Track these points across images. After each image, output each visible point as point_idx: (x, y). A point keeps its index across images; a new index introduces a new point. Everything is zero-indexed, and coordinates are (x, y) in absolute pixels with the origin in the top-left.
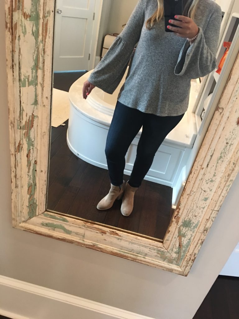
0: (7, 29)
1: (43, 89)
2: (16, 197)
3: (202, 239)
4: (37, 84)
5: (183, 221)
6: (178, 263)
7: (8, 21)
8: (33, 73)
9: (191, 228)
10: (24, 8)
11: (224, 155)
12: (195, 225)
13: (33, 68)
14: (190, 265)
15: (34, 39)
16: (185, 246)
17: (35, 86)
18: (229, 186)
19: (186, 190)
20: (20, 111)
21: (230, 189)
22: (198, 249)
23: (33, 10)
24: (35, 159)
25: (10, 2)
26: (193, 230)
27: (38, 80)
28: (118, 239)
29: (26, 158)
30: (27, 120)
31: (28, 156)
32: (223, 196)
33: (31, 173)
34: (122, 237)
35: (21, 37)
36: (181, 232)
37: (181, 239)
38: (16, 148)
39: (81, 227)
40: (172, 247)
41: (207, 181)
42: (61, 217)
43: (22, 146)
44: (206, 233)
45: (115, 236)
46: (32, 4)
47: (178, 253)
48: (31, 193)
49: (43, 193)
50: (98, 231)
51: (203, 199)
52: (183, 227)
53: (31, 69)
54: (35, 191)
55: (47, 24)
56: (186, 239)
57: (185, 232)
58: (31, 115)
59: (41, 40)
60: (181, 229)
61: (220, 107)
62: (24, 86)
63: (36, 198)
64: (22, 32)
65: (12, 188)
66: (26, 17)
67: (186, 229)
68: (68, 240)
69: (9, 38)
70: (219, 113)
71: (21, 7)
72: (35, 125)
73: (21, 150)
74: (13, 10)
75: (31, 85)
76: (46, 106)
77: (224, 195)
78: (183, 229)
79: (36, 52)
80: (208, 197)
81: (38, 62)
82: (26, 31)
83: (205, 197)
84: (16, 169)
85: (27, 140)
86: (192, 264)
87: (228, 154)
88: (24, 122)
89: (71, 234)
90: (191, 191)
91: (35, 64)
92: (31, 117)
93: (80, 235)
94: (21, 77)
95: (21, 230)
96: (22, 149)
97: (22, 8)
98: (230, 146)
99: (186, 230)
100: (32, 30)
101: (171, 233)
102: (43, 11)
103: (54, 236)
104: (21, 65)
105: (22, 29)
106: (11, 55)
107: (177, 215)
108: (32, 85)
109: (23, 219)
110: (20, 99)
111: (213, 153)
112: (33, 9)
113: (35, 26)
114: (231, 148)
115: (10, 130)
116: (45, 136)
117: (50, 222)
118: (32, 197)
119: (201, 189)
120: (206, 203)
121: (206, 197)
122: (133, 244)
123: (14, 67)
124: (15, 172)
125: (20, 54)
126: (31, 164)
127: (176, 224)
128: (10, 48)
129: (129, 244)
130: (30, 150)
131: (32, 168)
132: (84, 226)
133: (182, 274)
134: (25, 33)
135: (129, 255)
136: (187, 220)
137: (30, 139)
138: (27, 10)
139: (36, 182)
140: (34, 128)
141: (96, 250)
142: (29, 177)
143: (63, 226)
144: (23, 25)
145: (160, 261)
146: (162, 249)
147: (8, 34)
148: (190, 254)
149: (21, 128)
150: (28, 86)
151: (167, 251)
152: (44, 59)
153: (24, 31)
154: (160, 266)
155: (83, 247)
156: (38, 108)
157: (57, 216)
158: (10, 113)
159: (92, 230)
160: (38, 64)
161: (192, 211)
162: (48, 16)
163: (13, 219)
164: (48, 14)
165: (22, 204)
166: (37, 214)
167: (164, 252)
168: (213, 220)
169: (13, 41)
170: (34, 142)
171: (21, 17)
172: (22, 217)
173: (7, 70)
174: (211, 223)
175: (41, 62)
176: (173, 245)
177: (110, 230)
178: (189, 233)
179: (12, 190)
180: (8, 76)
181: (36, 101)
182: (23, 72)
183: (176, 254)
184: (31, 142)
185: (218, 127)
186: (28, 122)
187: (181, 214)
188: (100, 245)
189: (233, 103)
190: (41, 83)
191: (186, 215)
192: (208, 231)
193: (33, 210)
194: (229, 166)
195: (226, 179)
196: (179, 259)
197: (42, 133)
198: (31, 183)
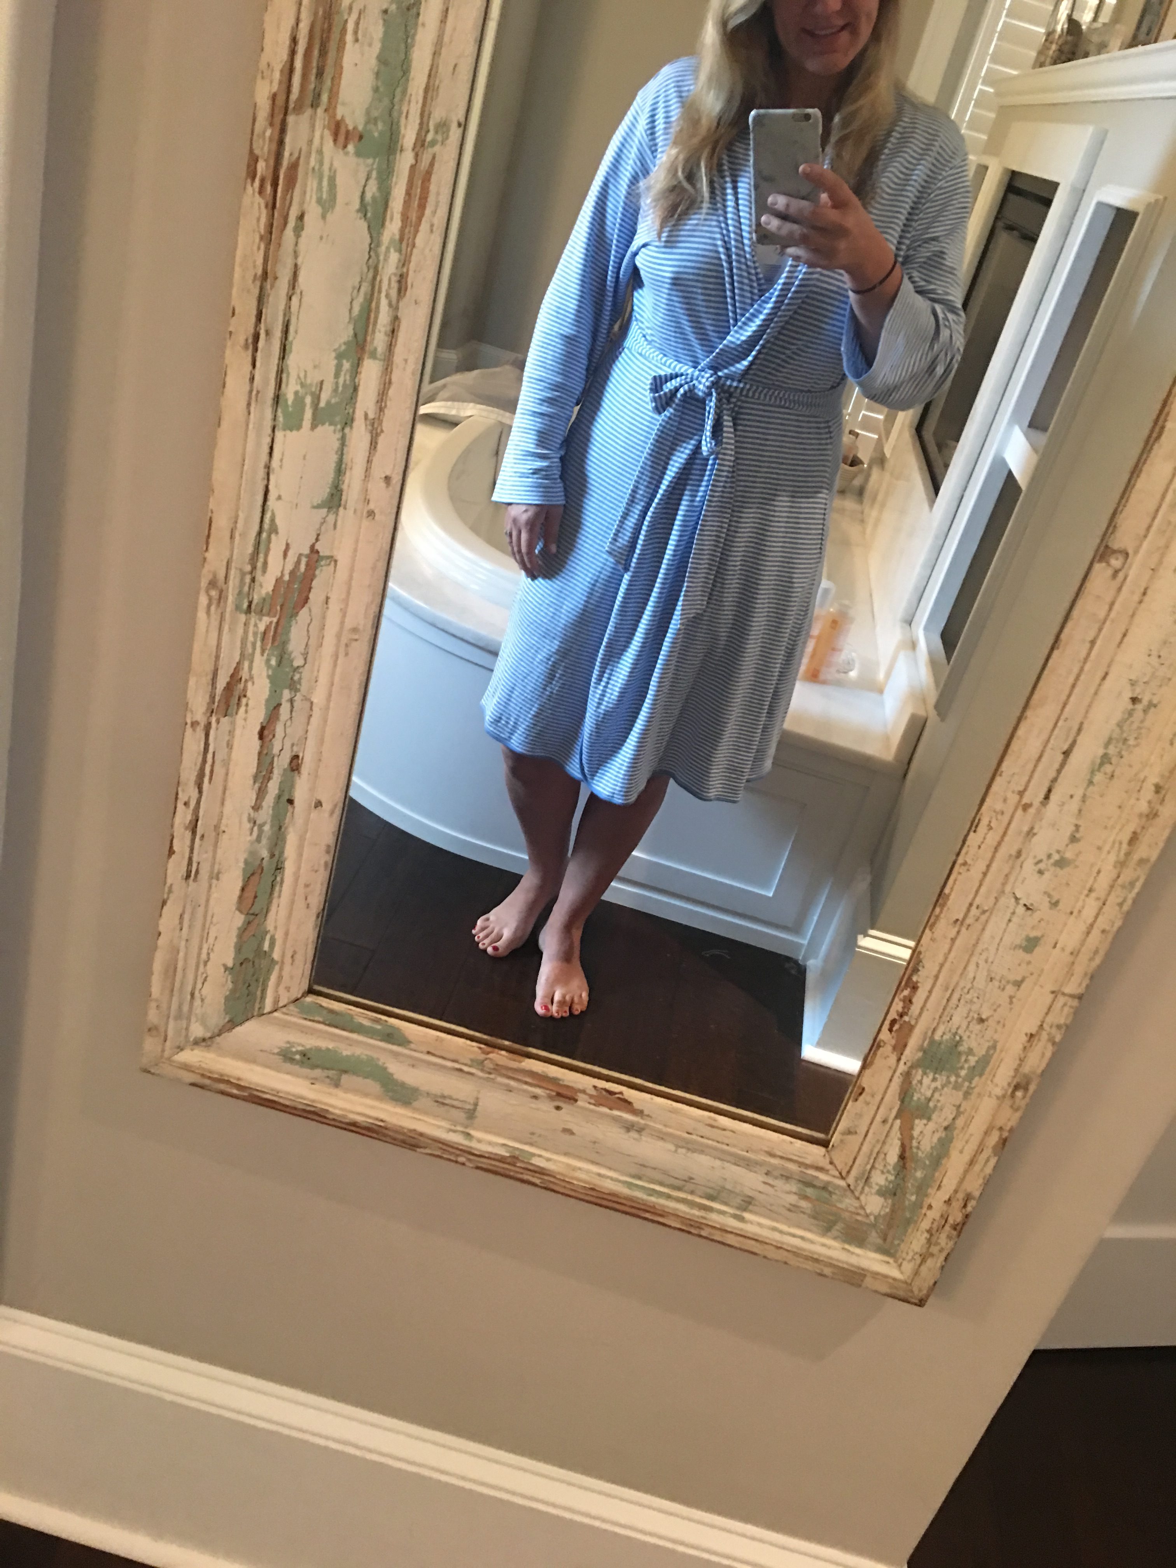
0: (253, 179)
1: (376, 443)
2: (181, 923)
3: (1001, 1129)
4: (352, 420)
5: (925, 1044)
6: (889, 1239)
7: (264, 148)
8: (342, 373)
9: (958, 1076)
10: (340, 100)
11: (1120, 752)
12: (977, 1062)
13: (345, 351)
14: (941, 1250)
15: (366, 229)
16: (927, 1162)
17: (343, 429)
18: (1132, 884)
19: (950, 903)
20: (260, 533)
21: (1134, 901)
22: (982, 1175)
23: (375, 113)
24: (295, 749)
25: (282, 71)
26: (967, 1084)
27: (358, 405)
28: (629, 1127)
29: (256, 743)
30: (282, 575)
31: (266, 732)
32: (1103, 931)
33: (265, 815)
34: (648, 1116)
35: (308, 219)
36: (913, 1096)
37: (912, 1128)
38: (217, 699)
39: (466, 1069)
40: (869, 1167)
41: (1040, 861)
42: (377, 1021)
43: (245, 689)
44: (1024, 1097)
45: (616, 1113)
46: (376, 90)
47: (892, 1192)
48: (253, 904)
49: (308, 906)
50: (538, 1091)
51: (1018, 941)
52: (925, 1073)
53: (333, 355)
54: (276, 894)
55: (428, 174)
56: (931, 1126)
57: (929, 1094)
58: (307, 551)
59: (397, 237)
60: (914, 1082)
61: (1116, 546)
62: (294, 425)
63: (276, 928)
64: (314, 198)
65: (169, 881)
66: (341, 138)
67: (934, 1080)
68: (396, 1132)
70: (1110, 572)
71: (325, 97)
72: (316, 596)
73: (239, 705)
74: (291, 105)
75: (323, 424)
76: (377, 517)
77: (1107, 928)
78: (920, 1082)
79: (365, 287)
81: (367, 326)
82: (333, 198)
83: (1027, 936)
84: (200, 792)
85: (273, 662)
86: (951, 1244)
87: (1135, 746)
88: (267, 584)
89: (415, 1104)
90: (971, 905)
91: (355, 335)
92: (304, 561)
93: (453, 1106)
94: (284, 386)
95: (179, 1080)
96: (244, 701)
97: (330, 98)
98: (1145, 711)
99: (938, 1084)
100: (363, 193)
101: (869, 1099)
102: (418, 121)
103: (331, 1109)
104: (290, 338)
105: (320, 188)
106: (256, 293)
107: (901, 1015)
108: (330, 424)
109: (197, 1030)
110: (268, 480)
111: (1074, 742)
112: (376, 109)
113: (377, 179)
114: (1147, 723)
115: (202, 614)
116: (354, 644)
117: (324, 1044)
118: (255, 924)
119: (1013, 900)
120: (1029, 963)
121: (1032, 935)
122: (694, 1151)
123: (261, 344)
124: (193, 804)
125: (294, 288)
126: (276, 771)
127: (893, 1058)
128: (254, 263)
129: (676, 1151)
130: (279, 705)
131: (273, 787)
132: (480, 1064)
133: (901, 1293)
134: (327, 204)
135: (672, 1205)
136: (945, 1037)
137: (286, 656)
138: (353, 112)
139: (282, 853)
140: (310, 610)
141: (523, 1181)
142: (256, 829)
143: (380, 1063)
144: (326, 173)
145: (808, 1235)
146: (823, 1176)
147: (252, 203)
148: (947, 1198)
149: (253, 606)
150: (310, 426)
151: (842, 1183)
152: (396, 319)
153: (324, 196)
154: (807, 1258)
155: (463, 1164)
156: (339, 523)
157: (362, 1017)
158: (211, 540)
159: (512, 1083)
160: (369, 338)
161: (969, 997)
162: (440, 143)
163: (150, 1030)
164: (440, 132)
165: (204, 956)
166: (268, 1007)
167: (830, 1189)
168: (1058, 1038)
169: (271, 233)
170: (301, 673)
171: (322, 138)
172: (193, 1019)
173: (228, 352)
174: (1048, 1054)
175: (383, 329)
176: (874, 1155)
177: (595, 1087)
178: (948, 1099)
179: (166, 890)
180: (229, 380)
181: (334, 492)
182: (299, 367)
183: (885, 1199)
184: (287, 670)
185: (1100, 629)
186: (289, 582)
187: (918, 1011)
188: (540, 1155)
189: (1168, 534)
190: (371, 416)
191: (941, 1017)
192: (1032, 1087)
193: (251, 988)
194: (1138, 799)
195: (1123, 853)
196: (897, 1221)
197: (345, 633)
198: (262, 860)
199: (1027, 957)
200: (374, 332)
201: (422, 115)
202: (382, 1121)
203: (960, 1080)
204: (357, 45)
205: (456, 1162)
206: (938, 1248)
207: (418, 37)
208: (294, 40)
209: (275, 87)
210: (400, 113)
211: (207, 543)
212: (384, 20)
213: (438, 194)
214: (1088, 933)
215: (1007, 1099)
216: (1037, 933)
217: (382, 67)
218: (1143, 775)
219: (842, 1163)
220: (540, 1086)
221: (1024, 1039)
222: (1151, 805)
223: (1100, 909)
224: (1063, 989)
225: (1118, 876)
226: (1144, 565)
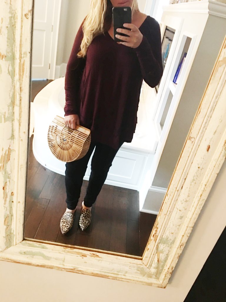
1: (20, 125)
3: (178, 254)
4: (14, 120)
5: (161, 239)
6: (157, 277)
8: (10, 110)
9: (168, 244)
11: (197, 178)
12: (172, 241)
13: (10, 105)
15: (10, 77)
16: (163, 261)
17: (12, 122)
18: (201, 204)
19: (163, 211)
22: (175, 263)
24: (12, 191)
26: (170, 246)
28: (99, 260)
30: (3, 155)
31: (4, 188)
33: (7, 204)
36: (159, 249)
37: (160, 255)
39: (61, 252)
40: (151, 263)
41: (182, 201)
42: (40, 245)
44: (182, 247)
45: (95, 258)
47: (157, 268)
48: (8, 224)
49: (20, 223)
51: (178, 217)
52: (161, 244)
53: (7, 106)
54: (12, 221)
55: (23, 65)
56: (164, 254)
57: (163, 248)
58: (8, 149)
59: (18, 79)
60: (159, 246)
61: (192, 136)
66: (1, 57)
67: (163, 245)
68: (47, 266)
70: (191, 142)
72: (11, 158)
75: (7, 121)
76: (23, 140)
77: (197, 213)
78: (161, 246)
79: (12, 90)
81: (14, 99)
82: (1, 71)
85: (4, 173)
86: (170, 277)
87: (200, 177)
89: (51, 260)
90: (168, 211)
91: (12, 101)
92: (7, 151)
93: (59, 260)
98: (201, 170)
100: (8, 69)
101: (150, 250)
103: (33, 263)
107: (155, 234)
108: (9, 121)
111: (187, 176)
112: (8, 50)
113: (11, 66)
114: (202, 172)
116: (22, 168)
117: (29, 250)
118: (9, 228)
119: (177, 209)
121: (181, 216)
122: (114, 264)
126: (8, 196)
127: (154, 242)
129: (109, 264)
130: (6, 182)
131: (8, 199)
132: (64, 251)
133: (160, 286)
135: (110, 275)
136: (165, 237)
137: (6, 172)
139: (12, 213)
140: (11, 161)
141: (77, 273)
142: (6, 209)
143: (42, 253)
145: (140, 277)
146: (142, 266)
148: (168, 268)
150: (4, 122)
151: (146, 267)
152: (20, 97)
154: (140, 282)
156: (15, 142)
157: (36, 244)
159: (72, 254)
160: (15, 102)
161: (169, 229)
162: (25, 57)
164: (25, 55)
166: (15, 244)
167: (143, 268)
168: (189, 235)
170: (11, 175)
174: (187, 239)
175: (18, 100)
176: (152, 261)
177: (90, 253)
178: (166, 249)
181: (12, 136)
183: (155, 269)
184: (7, 174)
185: (190, 154)
186: (5, 156)
187: (159, 232)
188: (80, 268)
189: (203, 134)
190: (18, 119)
191: (164, 233)
192: (184, 245)
193: (10, 240)
194: (201, 187)
195: (199, 198)
196: (158, 273)
197: (19, 166)
198: (8, 214)
199: (181, 220)
200: (16, 100)
201: (20, 51)
202: (44, 264)
205: (62, 270)
206: (167, 277)
207: (16, 33)
210: (15, 50)
212: (7, 29)
213: (27, 69)
214: (193, 214)
215: (179, 248)
216: (183, 215)
217: (9, 40)
218: (202, 182)
219: (145, 263)
220: (78, 254)
221: (181, 236)
222: (204, 189)
223: (195, 210)
224: (189, 226)
225: (198, 203)
226: (199, 140)
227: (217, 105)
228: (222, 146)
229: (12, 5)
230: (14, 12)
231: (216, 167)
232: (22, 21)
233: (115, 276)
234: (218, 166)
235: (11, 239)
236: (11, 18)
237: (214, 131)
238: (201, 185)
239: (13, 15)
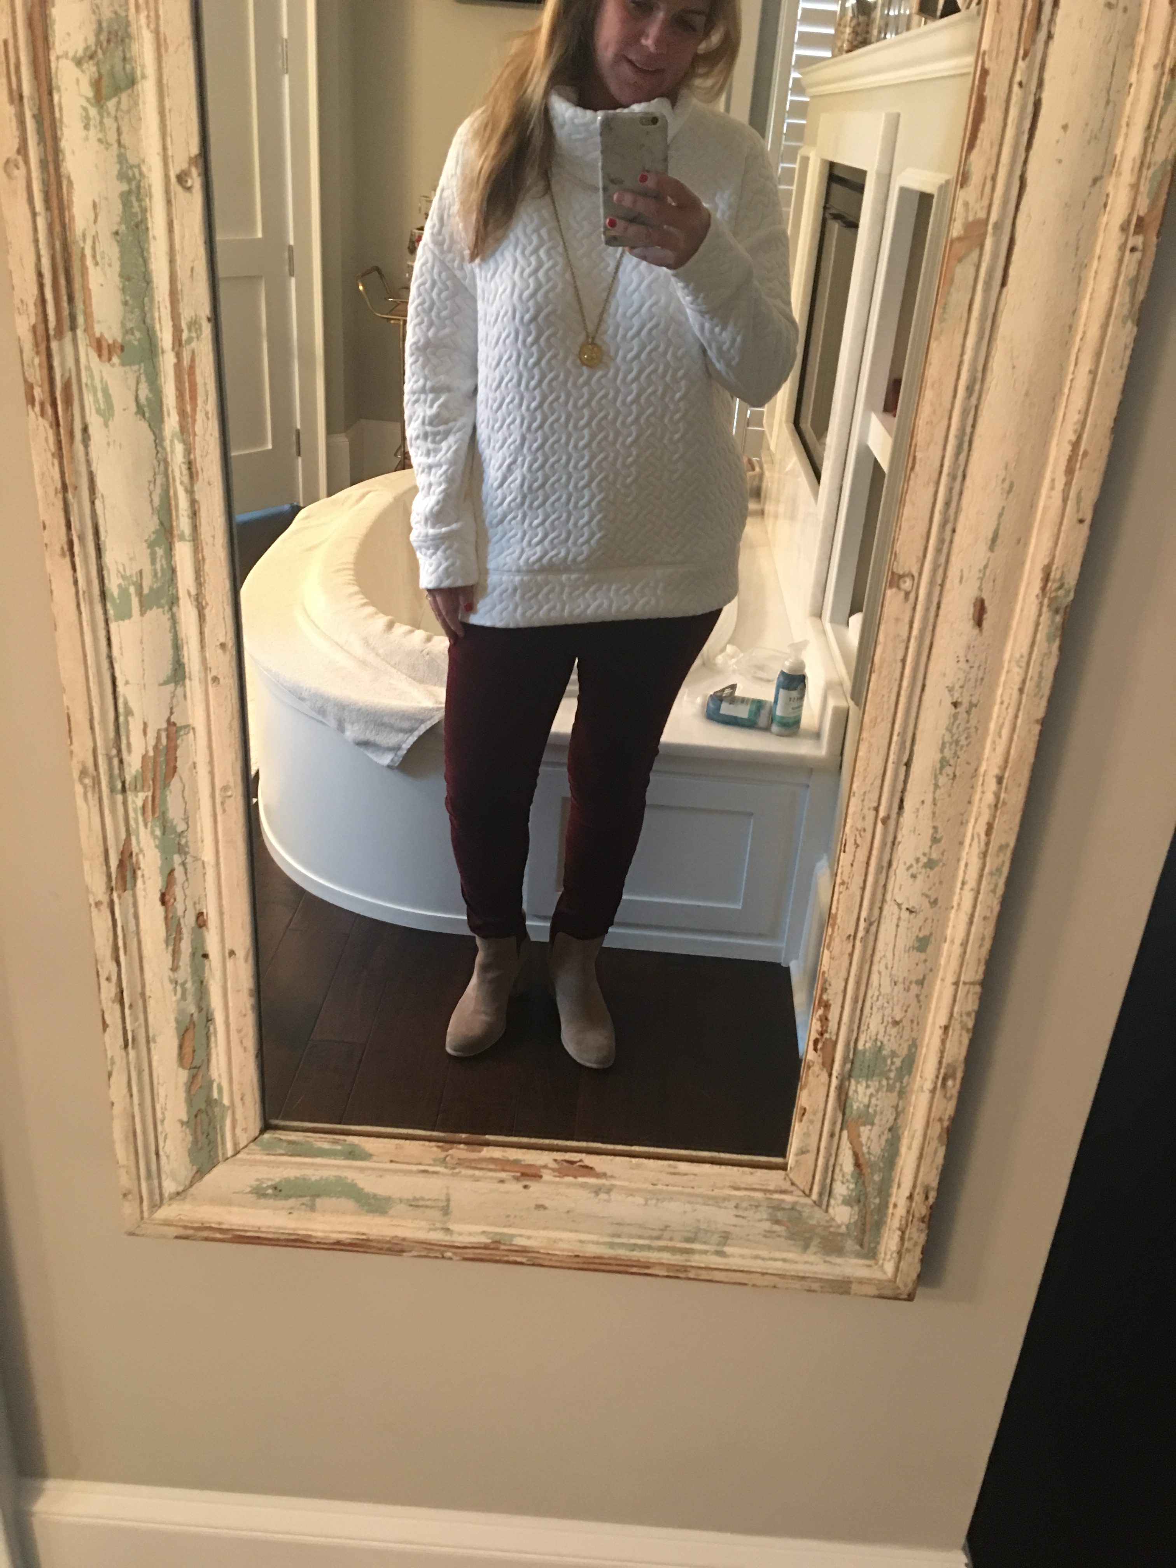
0: (33, 405)
1: (204, 616)
2: (130, 1088)
3: (941, 1120)
4: (178, 599)
5: (851, 1056)
6: (866, 1245)
7: (37, 375)
8: (158, 560)
9: (888, 1079)
10: (95, 319)
11: (955, 753)
12: (903, 1062)
13: (155, 540)
14: (916, 1244)
15: (147, 428)
16: (881, 1165)
17: (171, 609)
18: (999, 870)
19: (839, 921)
20: (117, 718)
21: (1006, 884)
22: (935, 1167)
23: (129, 325)
24: (198, 907)
25: (35, 304)
26: (898, 1085)
27: (180, 585)
28: (597, 1190)
29: (160, 910)
30: (147, 752)
31: (167, 898)
32: (985, 917)
33: (185, 972)
34: (612, 1177)
35: (91, 430)
36: (851, 1106)
37: (859, 1136)
38: (114, 876)
39: (431, 1169)
40: (828, 1181)
41: (911, 866)
42: (336, 1142)
43: (138, 862)
44: (954, 1086)
45: (581, 1180)
46: (125, 303)
47: (858, 1200)
48: (193, 1059)
49: (245, 1049)
50: (503, 1175)
51: (910, 944)
53: (145, 545)
54: (213, 1045)
55: (192, 367)
56: (876, 1130)
57: (866, 1101)
58: (165, 725)
59: (178, 429)
60: (851, 1093)
61: (901, 571)
62: (125, 615)
63: (220, 1076)
64: (94, 411)
65: (109, 1055)
66: (105, 352)
67: (868, 1087)
68: (379, 1241)
69: (46, 439)
70: (902, 594)
71: (80, 320)
72: (183, 764)
73: (135, 878)
74: (52, 332)
75: (151, 609)
76: (221, 680)
77: (988, 915)
78: (856, 1091)
79: (160, 480)
80: (931, 934)
81: (170, 514)
82: (110, 406)
83: (917, 937)
84: (118, 964)
85: (158, 832)
86: (924, 1236)
87: (968, 745)
88: (134, 763)
89: (391, 1212)
90: (858, 919)
91: (162, 523)
92: (164, 735)
93: (427, 1207)
94: (106, 581)
95: (164, 1236)
96: (139, 873)
97: (86, 320)
98: (968, 712)
99: (872, 1090)
100: (137, 396)
101: (812, 1117)
102: (171, 324)
103: (313, 1234)
104: (102, 538)
105: (96, 401)
106: (60, 504)
107: (822, 1034)
108: (158, 607)
109: (170, 1186)
110: (113, 668)
111: (912, 752)
112: (130, 320)
113: (146, 381)
114: (973, 722)
115: (80, 801)
116: (229, 800)
117: (292, 1173)
118: (200, 1077)
119: (896, 907)
120: (925, 961)
121: (921, 935)
122: (664, 1200)
123: (76, 549)
124: (114, 978)
125: (94, 493)
126: (184, 930)
127: (824, 1076)
128: (52, 478)
130: (173, 870)
131: (186, 946)
132: (443, 1162)
133: (888, 1293)
134: (107, 413)
135: (654, 1256)
136: (868, 1045)
137: (169, 825)
138: (110, 328)
139: (209, 1005)
140: (181, 779)
141: (508, 1262)
142: (179, 989)
143: (349, 1181)
144: (99, 387)
145: (790, 1256)
147: (38, 426)
148: (907, 1194)
149: (127, 786)
150: (139, 613)
151: (807, 1200)
152: (193, 502)
153: (102, 407)
154: (793, 1277)
155: (450, 1259)
156: (188, 694)
157: (322, 1142)
158: (73, 733)
159: (478, 1173)
160: (174, 524)
161: (879, 1003)
162: (195, 340)
163: (125, 1195)
164: (193, 330)
165: (159, 1115)
166: (230, 1153)
167: (798, 1208)
168: (970, 1024)
169: (60, 448)
170: (186, 837)
171: (87, 355)
172: (163, 1176)
173: (48, 562)
174: (966, 1042)
175: (185, 514)
176: (831, 1169)
177: (555, 1160)
178: (884, 1102)
179: (109, 1062)
180: (54, 587)
181: (177, 666)
182: (116, 563)
183: (852, 1207)
184: (173, 836)
185: (907, 648)
186: (155, 757)
187: (836, 1026)
188: (521, 1236)
189: (945, 551)
190: (193, 592)
191: (859, 1028)
192: (959, 1075)
193: (211, 1137)
194: (983, 792)
195: (983, 844)
196: (868, 1226)
197: (217, 792)
198: (192, 1015)
199: (923, 956)
200: (177, 517)
201: (173, 318)
202: (364, 1234)
203: (891, 1082)
204: (98, 268)
205: (443, 1257)
206: (912, 1242)
207: (152, 250)
208: (40, 275)
209: (33, 320)
210: (153, 319)
211: (71, 737)
212: (118, 241)
213: (205, 384)
214: (971, 922)
215: (938, 1092)
216: (925, 932)
217: (127, 283)
218: (982, 769)
219: (802, 1182)
220: (504, 1170)
221: (939, 1032)
222: (997, 796)
223: (976, 899)
224: (962, 979)
225: (984, 865)
226: (932, 583)
227: (980, 421)
228: (1037, 596)
229: (125, 147)
230: (136, 171)
231: (1026, 690)
232: (169, 202)
233: (678, 1259)
234: (1038, 686)
235: (215, 1128)
236: (125, 198)
237: (990, 536)
238: (980, 782)
239: (134, 184)
